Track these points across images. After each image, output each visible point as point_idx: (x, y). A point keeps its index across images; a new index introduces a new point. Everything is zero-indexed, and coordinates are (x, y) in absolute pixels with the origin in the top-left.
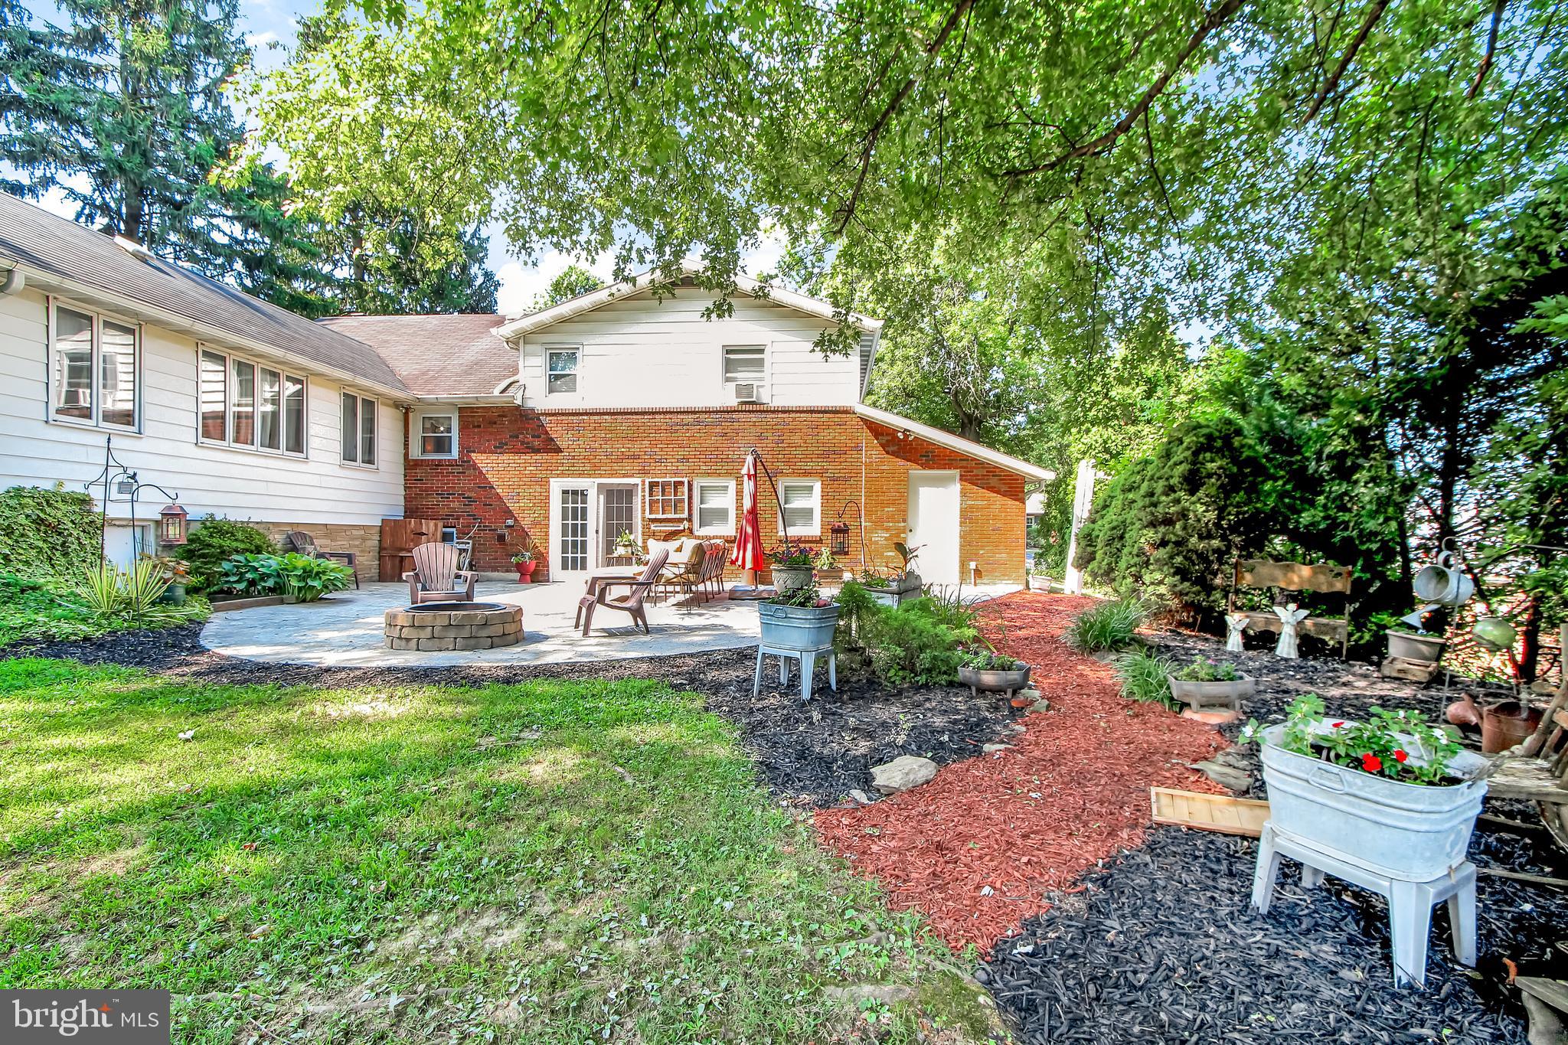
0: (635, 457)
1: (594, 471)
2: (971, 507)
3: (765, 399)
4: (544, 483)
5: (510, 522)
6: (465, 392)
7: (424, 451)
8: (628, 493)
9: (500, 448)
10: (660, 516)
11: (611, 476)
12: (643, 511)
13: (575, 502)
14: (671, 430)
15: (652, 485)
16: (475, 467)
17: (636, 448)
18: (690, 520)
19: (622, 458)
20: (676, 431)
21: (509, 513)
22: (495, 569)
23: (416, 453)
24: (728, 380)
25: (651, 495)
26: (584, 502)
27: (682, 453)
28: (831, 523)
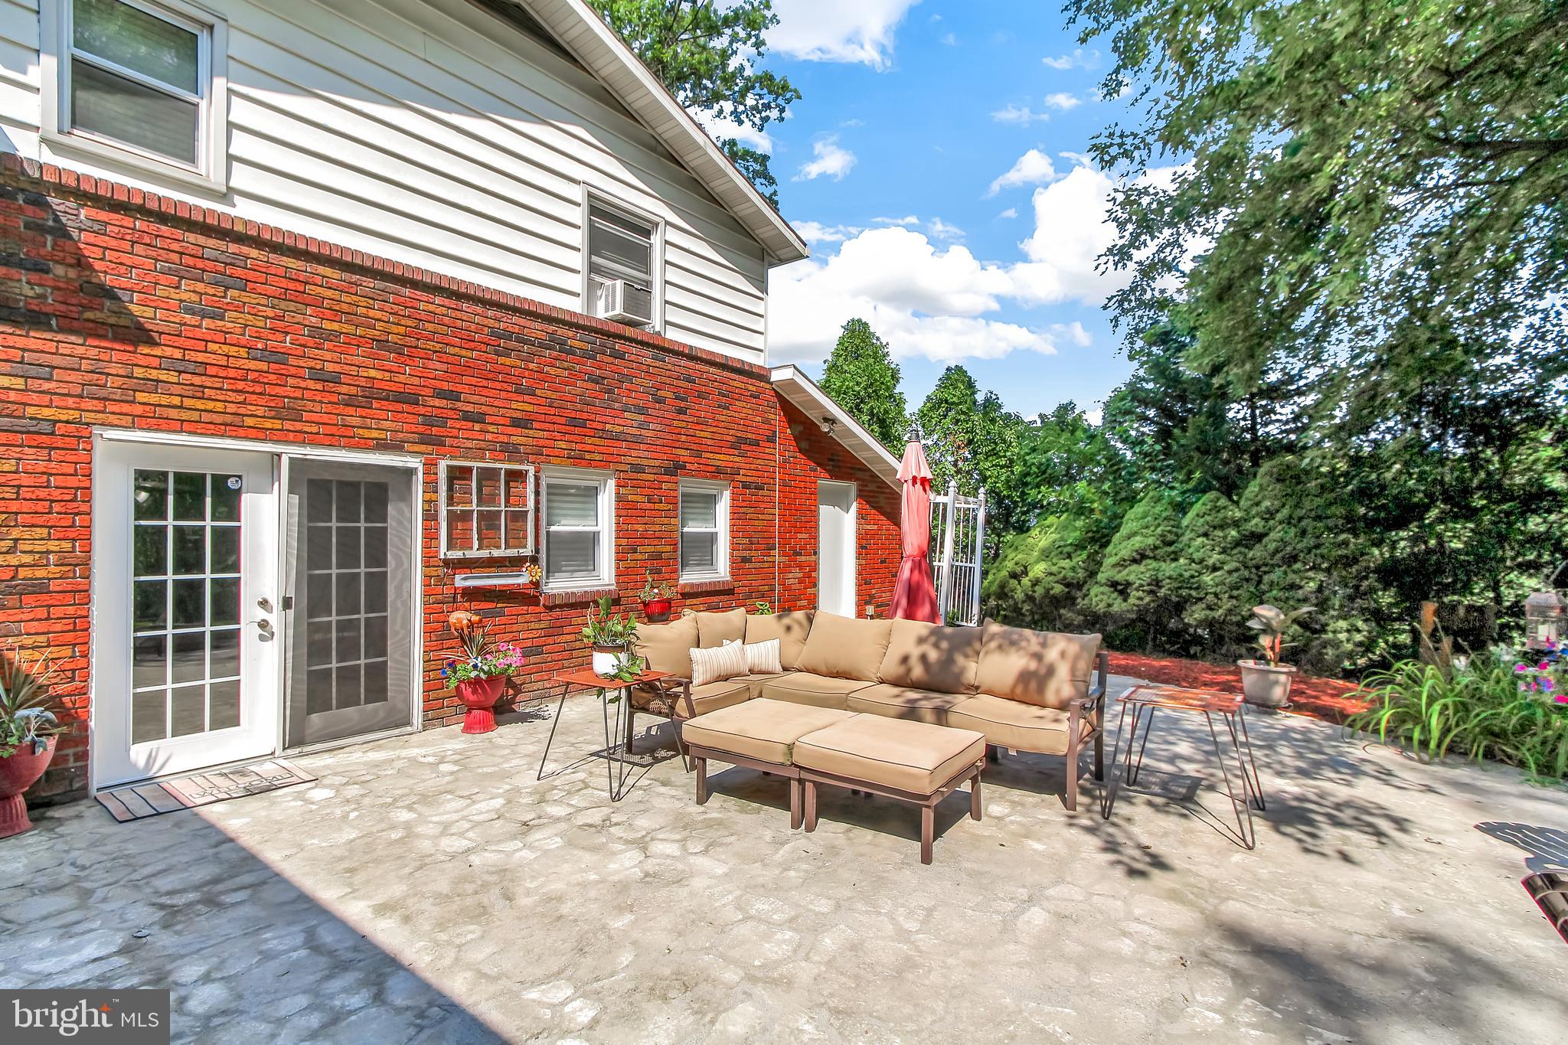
0: (410, 399)
2: (864, 534)
3: (656, 322)
4: (73, 443)
8: (381, 492)
10: (474, 553)
11: (332, 441)
12: (430, 536)
13: (192, 511)
14: (500, 342)
15: (458, 475)
17: (407, 377)
18: (536, 560)
19: (368, 397)
20: (506, 352)
24: (592, 267)
25: (450, 500)
27: (521, 406)
28: (745, 560)
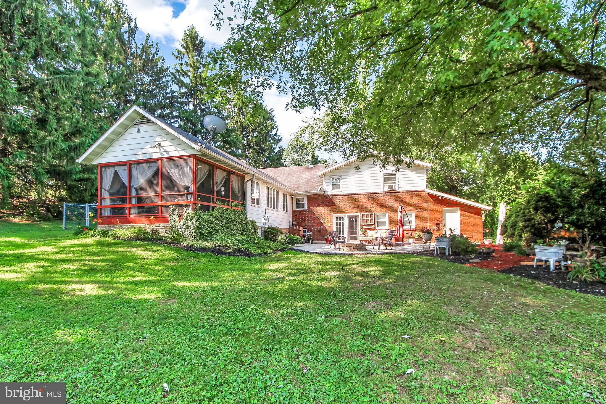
0: (358, 207)
1: (346, 211)
2: (464, 219)
3: (397, 188)
4: (331, 215)
5: (322, 227)
6: (309, 191)
7: (297, 207)
8: (356, 217)
9: (319, 206)
10: (366, 224)
11: (351, 213)
12: (361, 223)
13: (340, 220)
14: (369, 199)
15: (363, 215)
16: (312, 211)
17: (358, 205)
18: (375, 225)
19: (354, 208)
21: (322, 224)
22: (318, 240)
23: (295, 208)
24: (385, 184)
25: (363, 218)
26: (343, 220)
27: (372, 205)
28: (418, 225)
